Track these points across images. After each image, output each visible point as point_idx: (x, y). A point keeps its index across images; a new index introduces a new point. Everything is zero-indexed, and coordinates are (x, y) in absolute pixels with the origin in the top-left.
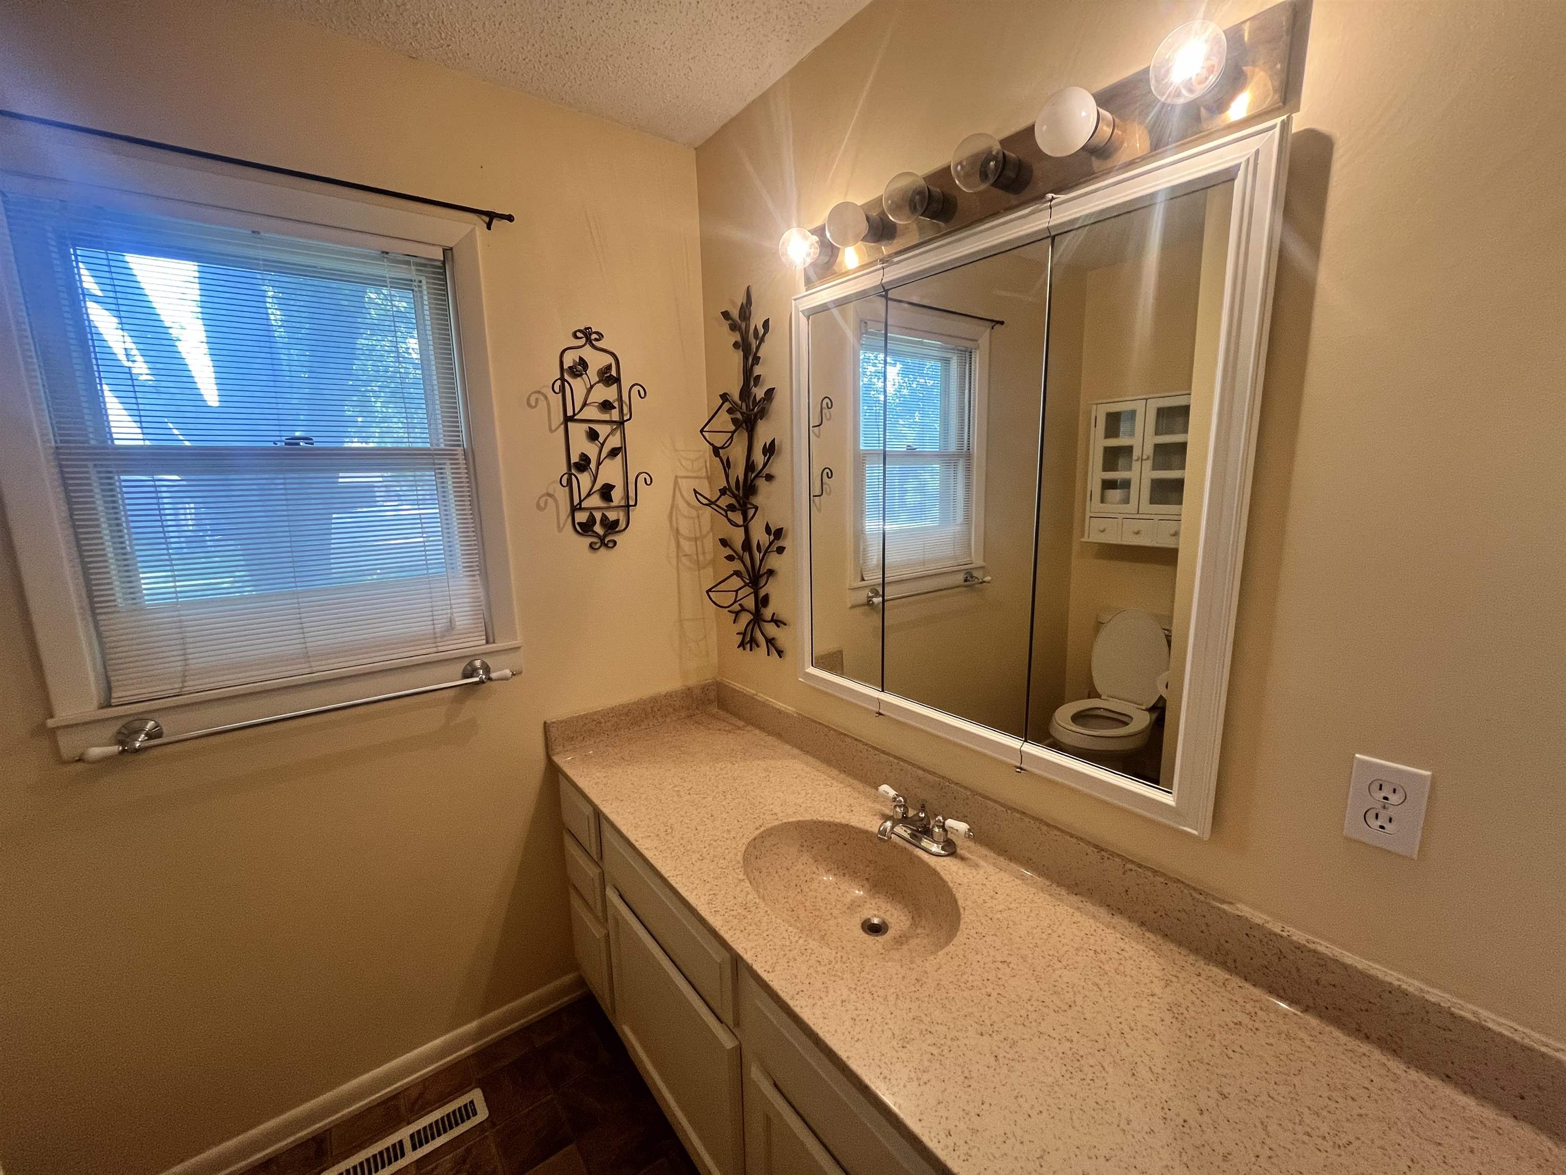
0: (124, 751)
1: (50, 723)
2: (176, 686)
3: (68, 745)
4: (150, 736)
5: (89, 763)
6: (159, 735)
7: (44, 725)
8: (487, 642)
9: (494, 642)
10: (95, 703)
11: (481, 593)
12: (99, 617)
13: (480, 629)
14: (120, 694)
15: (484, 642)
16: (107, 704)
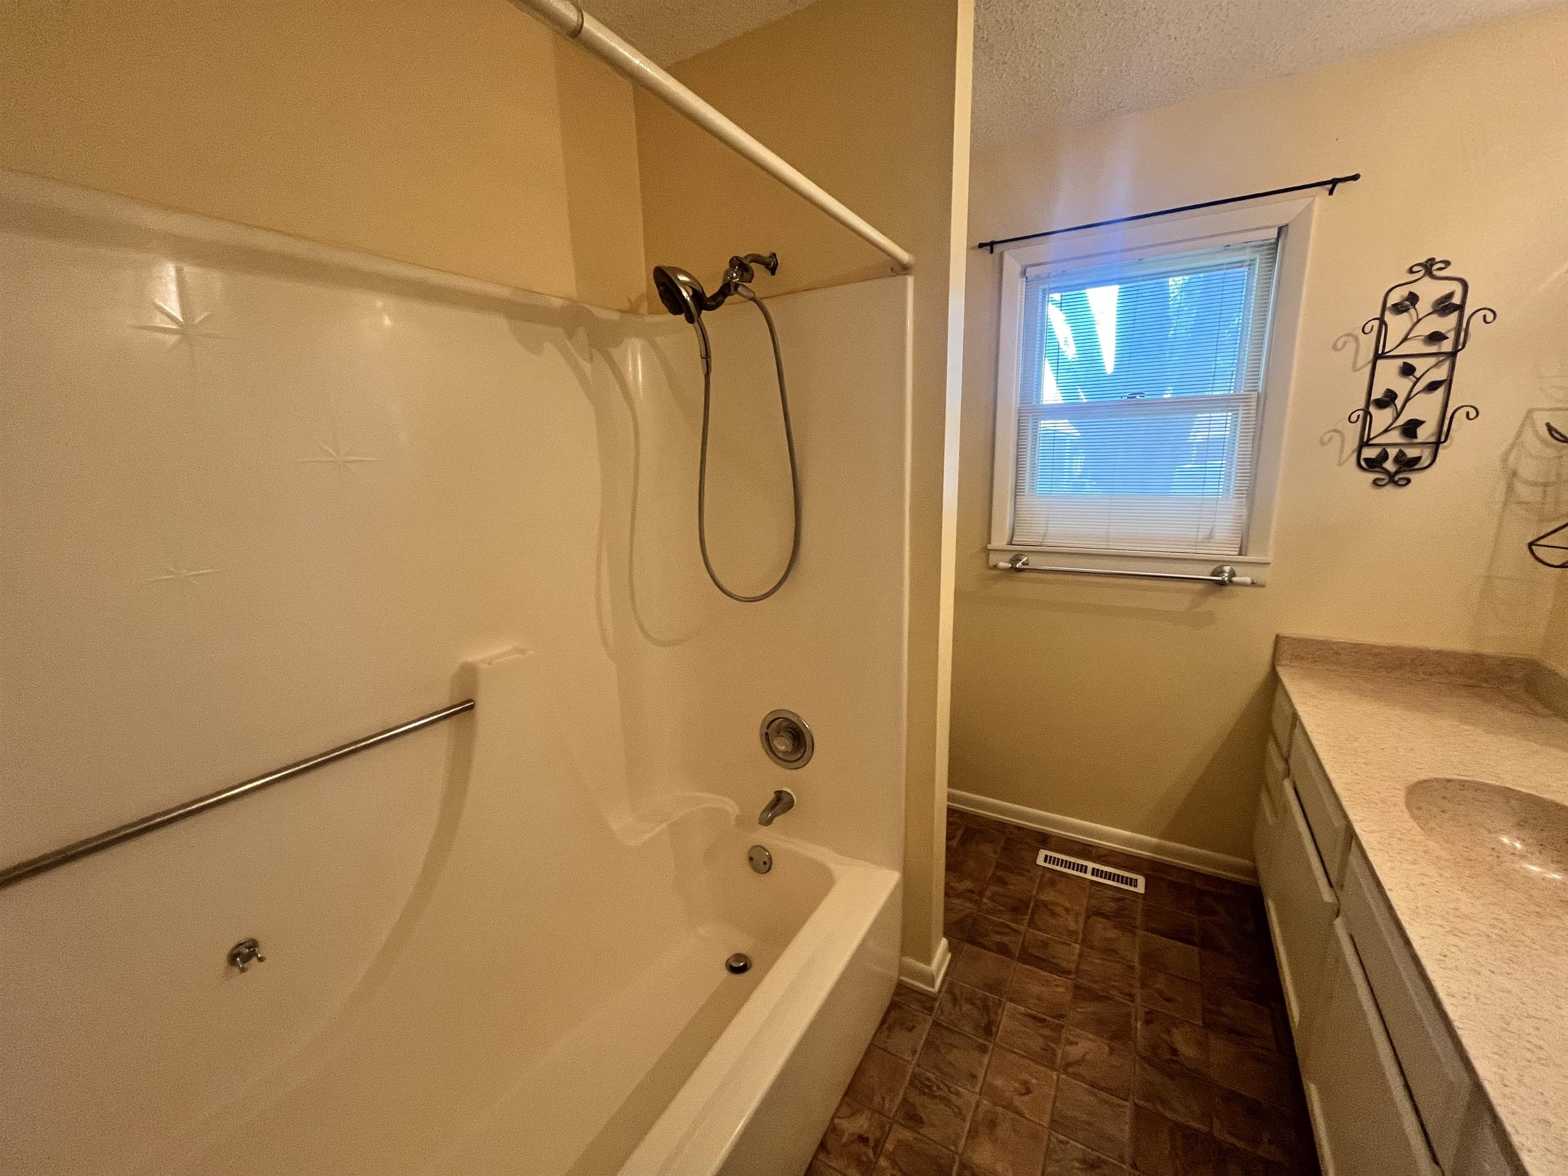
0: (1012, 568)
1: (989, 546)
2: (1039, 540)
3: (994, 559)
4: (1024, 564)
5: (999, 569)
6: (1027, 564)
7: (986, 547)
8: (1240, 554)
9: (1246, 555)
10: (1006, 542)
11: (1244, 512)
12: (1017, 497)
13: (1237, 542)
14: (1017, 539)
15: (1236, 553)
16: (1010, 543)
